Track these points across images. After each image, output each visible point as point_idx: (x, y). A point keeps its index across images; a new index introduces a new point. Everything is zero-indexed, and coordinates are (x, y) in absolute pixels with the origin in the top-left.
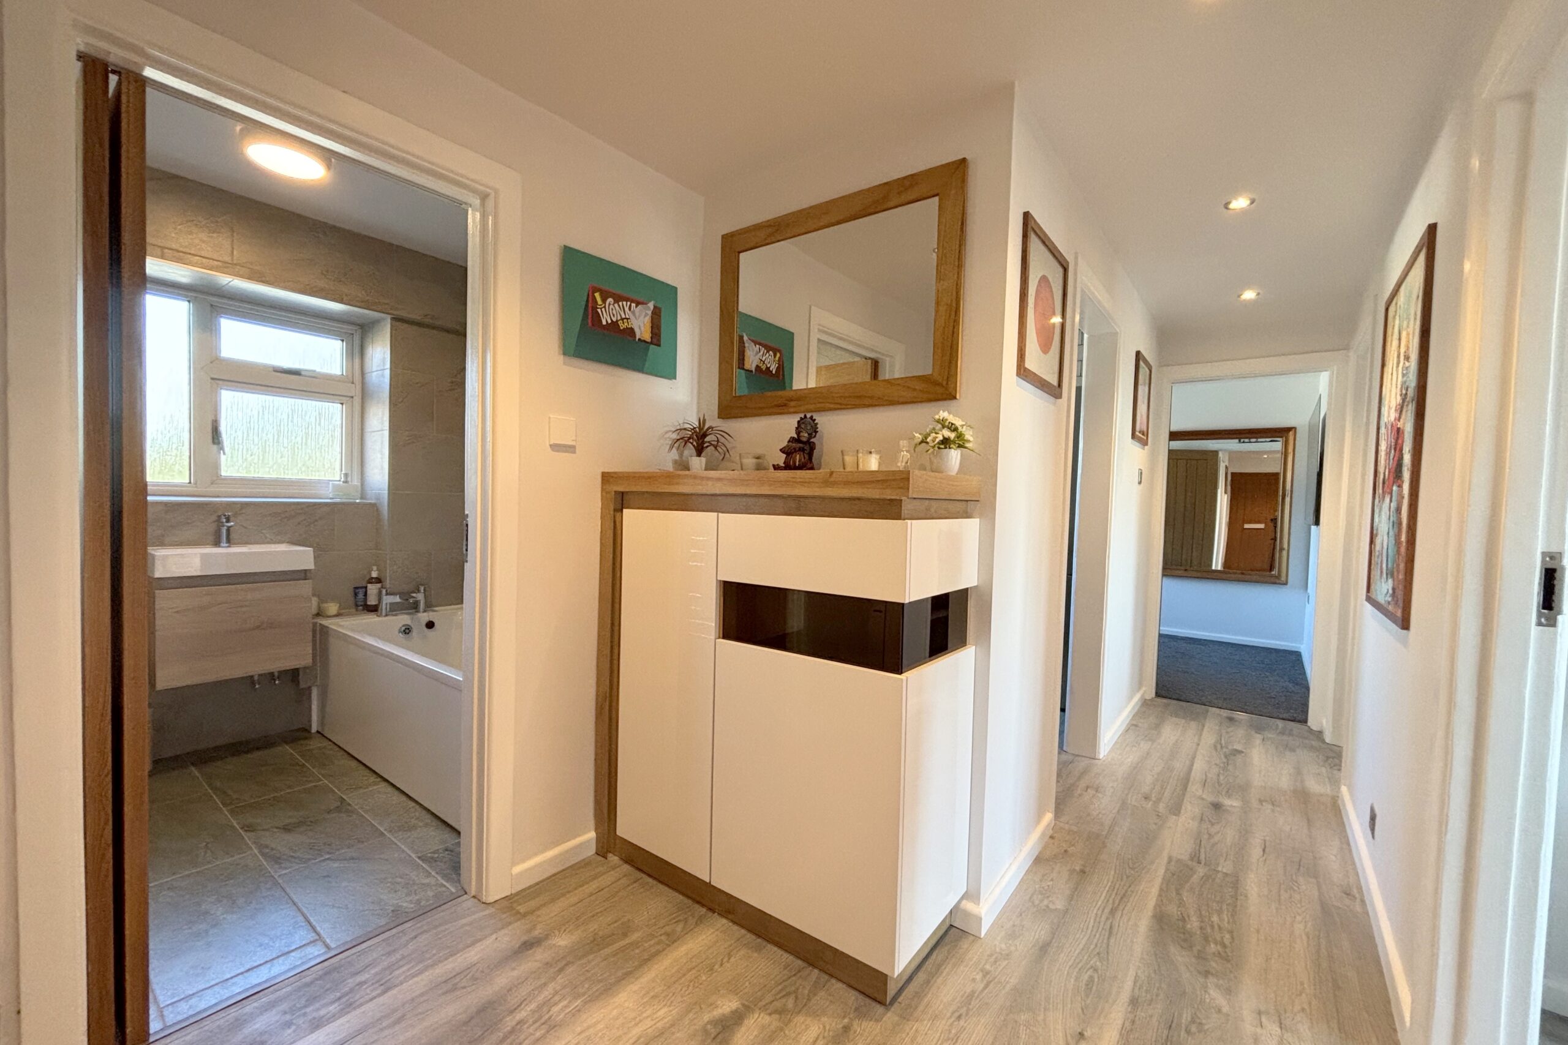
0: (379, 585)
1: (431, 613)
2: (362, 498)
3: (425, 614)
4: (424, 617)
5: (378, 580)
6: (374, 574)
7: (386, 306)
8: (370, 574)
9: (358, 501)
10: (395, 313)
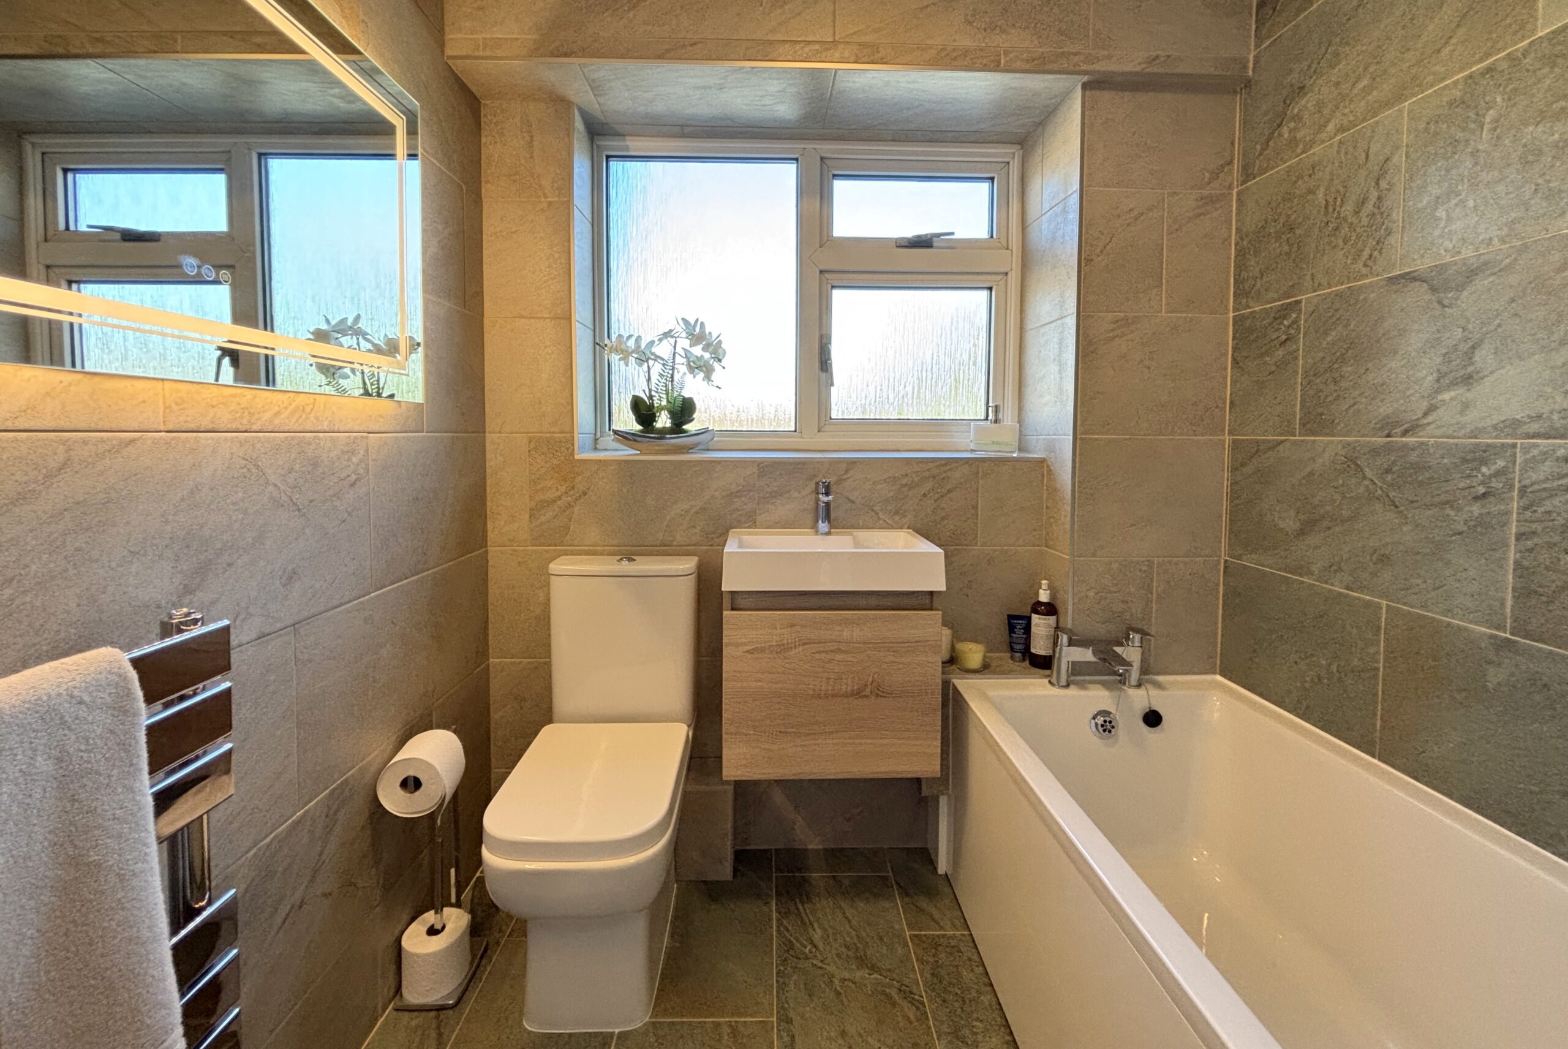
0: (1052, 620)
1: (1154, 692)
2: (1020, 450)
3: (1141, 692)
4: (1140, 699)
5: (1050, 609)
6: (1044, 596)
7: (1076, 59)
8: (1037, 594)
9: (1015, 455)
10: (1090, 68)
